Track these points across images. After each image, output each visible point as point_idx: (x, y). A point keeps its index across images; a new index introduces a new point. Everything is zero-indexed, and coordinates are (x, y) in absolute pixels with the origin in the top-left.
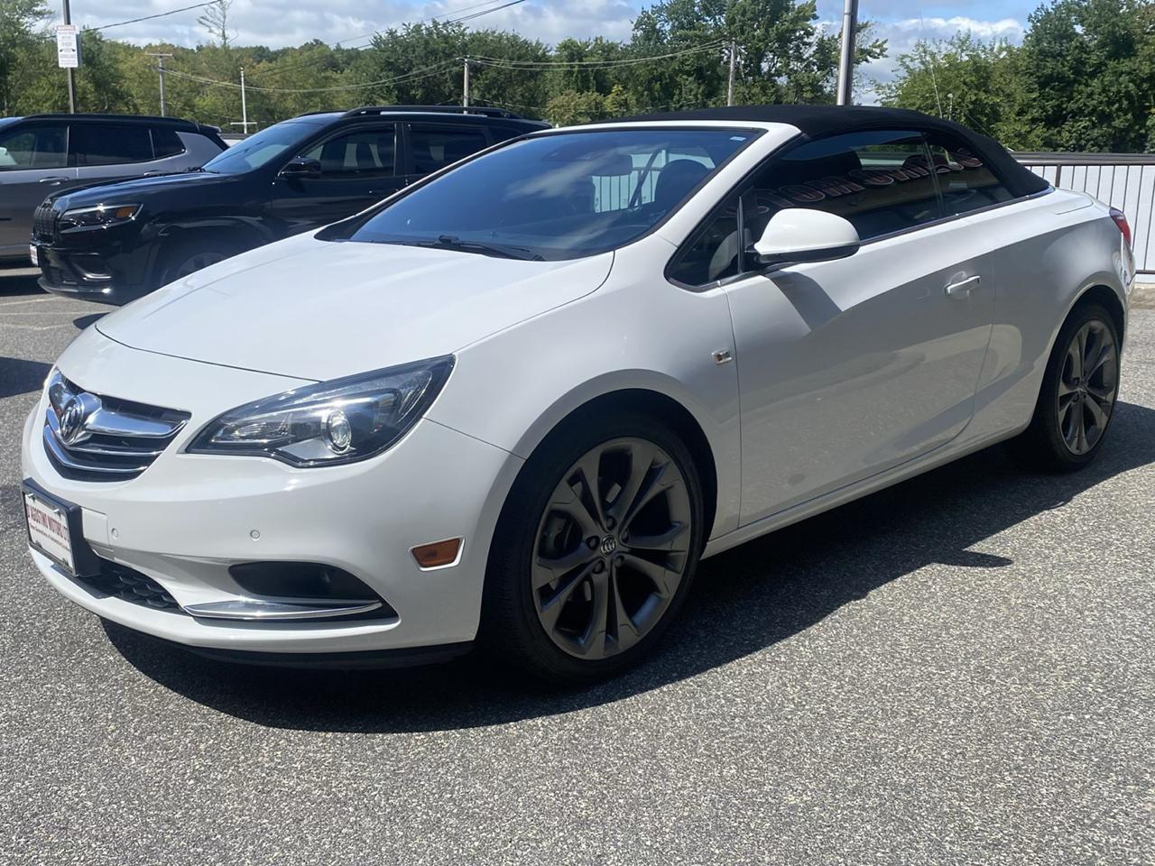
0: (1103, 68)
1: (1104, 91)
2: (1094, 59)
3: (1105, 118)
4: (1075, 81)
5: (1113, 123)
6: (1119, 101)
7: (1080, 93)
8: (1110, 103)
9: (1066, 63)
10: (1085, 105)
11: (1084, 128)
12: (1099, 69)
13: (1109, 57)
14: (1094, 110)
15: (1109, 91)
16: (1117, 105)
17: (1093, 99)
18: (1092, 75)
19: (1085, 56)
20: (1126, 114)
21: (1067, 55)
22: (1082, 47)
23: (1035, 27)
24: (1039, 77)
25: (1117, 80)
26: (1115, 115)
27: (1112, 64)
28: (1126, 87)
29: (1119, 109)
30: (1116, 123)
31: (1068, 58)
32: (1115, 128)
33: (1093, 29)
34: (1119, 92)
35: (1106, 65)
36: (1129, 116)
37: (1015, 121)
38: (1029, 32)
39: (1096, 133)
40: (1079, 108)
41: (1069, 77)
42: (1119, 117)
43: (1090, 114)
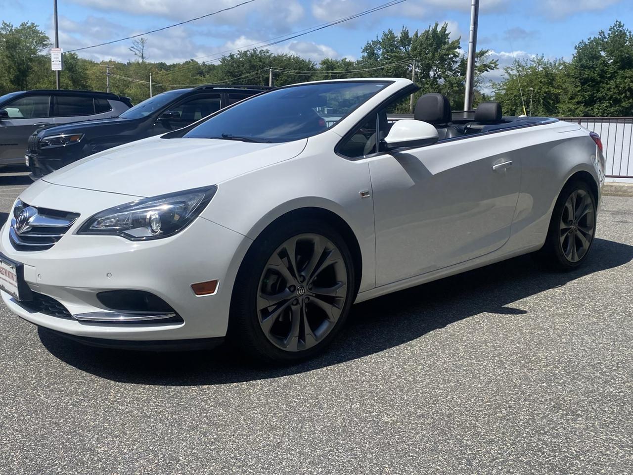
0: (616, 75)
1: (617, 87)
2: (611, 70)
3: (617, 102)
4: (601, 82)
5: (622, 104)
6: (625, 92)
7: (603, 88)
8: (620, 93)
9: (595, 72)
10: (606, 94)
11: (606, 107)
12: (613, 76)
13: (619, 69)
14: (611, 97)
15: (619, 87)
16: (624, 95)
17: (610, 91)
18: (610, 78)
19: (606, 68)
20: (629, 100)
21: (596, 68)
22: (605, 64)
23: (578, 52)
24: (581, 79)
25: (624, 81)
26: (623, 100)
27: (621, 72)
28: (629, 85)
29: (626, 96)
30: (624, 104)
31: (597, 69)
32: (623, 107)
33: (610, 54)
34: (625, 87)
35: (617, 73)
36: (631, 101)
37: (569, 102)
38: (575, 55)
39: (612, 109)
40: (603, 96)
41: (597, 79)
42: (625, 101)
43: (610, 99)
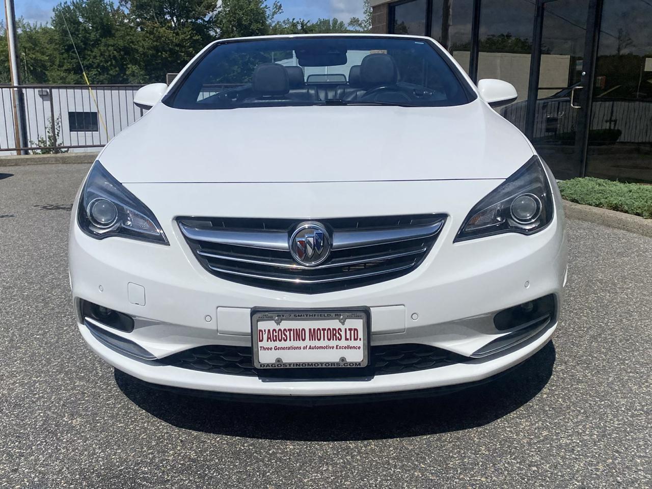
0: (99, 42)
1: (101, 54)
2: (92, 36)
3: (104, 70)
4: (85, 49)
5: (110, 72)
6: (111, 60)
7: (89, 55)
8: (107, 62)
9: (78, 38)
10: (93, 62)
11: (95, 75)
12: (97, 43)
13: (101, 36)
14: (99, 65)
15: (104, 55)
16: (109, 63)
17: (97, 59)
18: (93, 46)
19: (88, 35)
20: (115, 68)
21: (79, 34)
22: (86, 30)
23: (56, 15)
24: (64, 46)
25: (107, 49)
26: (110, 68)
27: (103, 40)
28: (113, 53)
29: (111, 65)
30: (111, 72)
31: (80, 36)
32: (111, 75)
33: (88, 19)
34: (110, 55)
35: (100, 41)
36: (117, 69)
37: (58, 70)
38: (54, 19)
39: (101, 78)
40: (90, 64)
41: (81, 46)
42: (111, 69)
43: (97, 67)
